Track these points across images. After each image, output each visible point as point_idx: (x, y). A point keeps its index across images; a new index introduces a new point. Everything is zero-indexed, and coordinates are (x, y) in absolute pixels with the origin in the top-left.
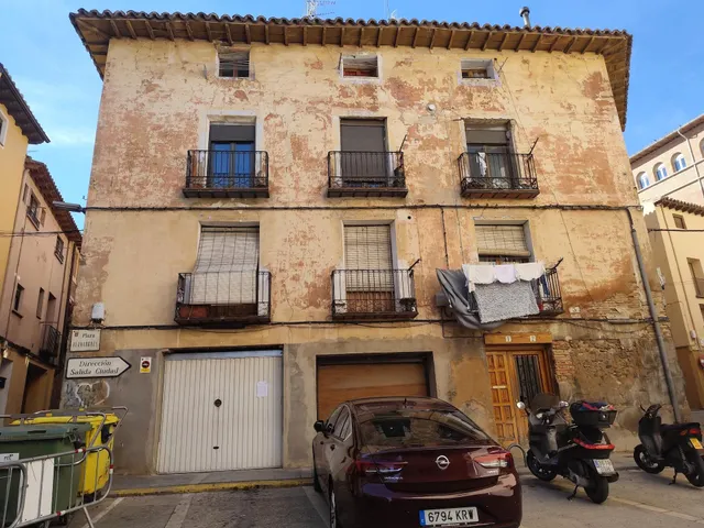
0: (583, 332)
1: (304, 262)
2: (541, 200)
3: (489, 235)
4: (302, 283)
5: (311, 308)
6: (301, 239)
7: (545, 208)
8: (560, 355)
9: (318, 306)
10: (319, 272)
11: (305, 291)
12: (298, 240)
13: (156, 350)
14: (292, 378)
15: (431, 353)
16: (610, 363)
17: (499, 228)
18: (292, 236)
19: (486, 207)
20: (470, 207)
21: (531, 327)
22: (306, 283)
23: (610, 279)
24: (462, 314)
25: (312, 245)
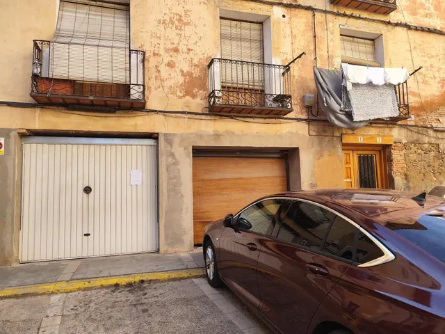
0: (415, 136)
1: (180, 48)
2: (394, 17)
3: (348, 45)
4: (178, 70)
5: (188, 98)
6: (177, 23)
7: (397, 25)
8: (397, 156)
9: (194, 96)
10: (196, 61)
11: (181, 80)
12: (172, 23)
13: (10, 130)
14: (168, 167)
15: (298, 148)
16: (431, 163)
17: (356, 39)
18: (167, 18)
19: (351, 16)
20: (338, 14)
21: (379, 129)
22: (182, 71)
23: (437, 94)
24: (334, 112)
25: (188, 31)
